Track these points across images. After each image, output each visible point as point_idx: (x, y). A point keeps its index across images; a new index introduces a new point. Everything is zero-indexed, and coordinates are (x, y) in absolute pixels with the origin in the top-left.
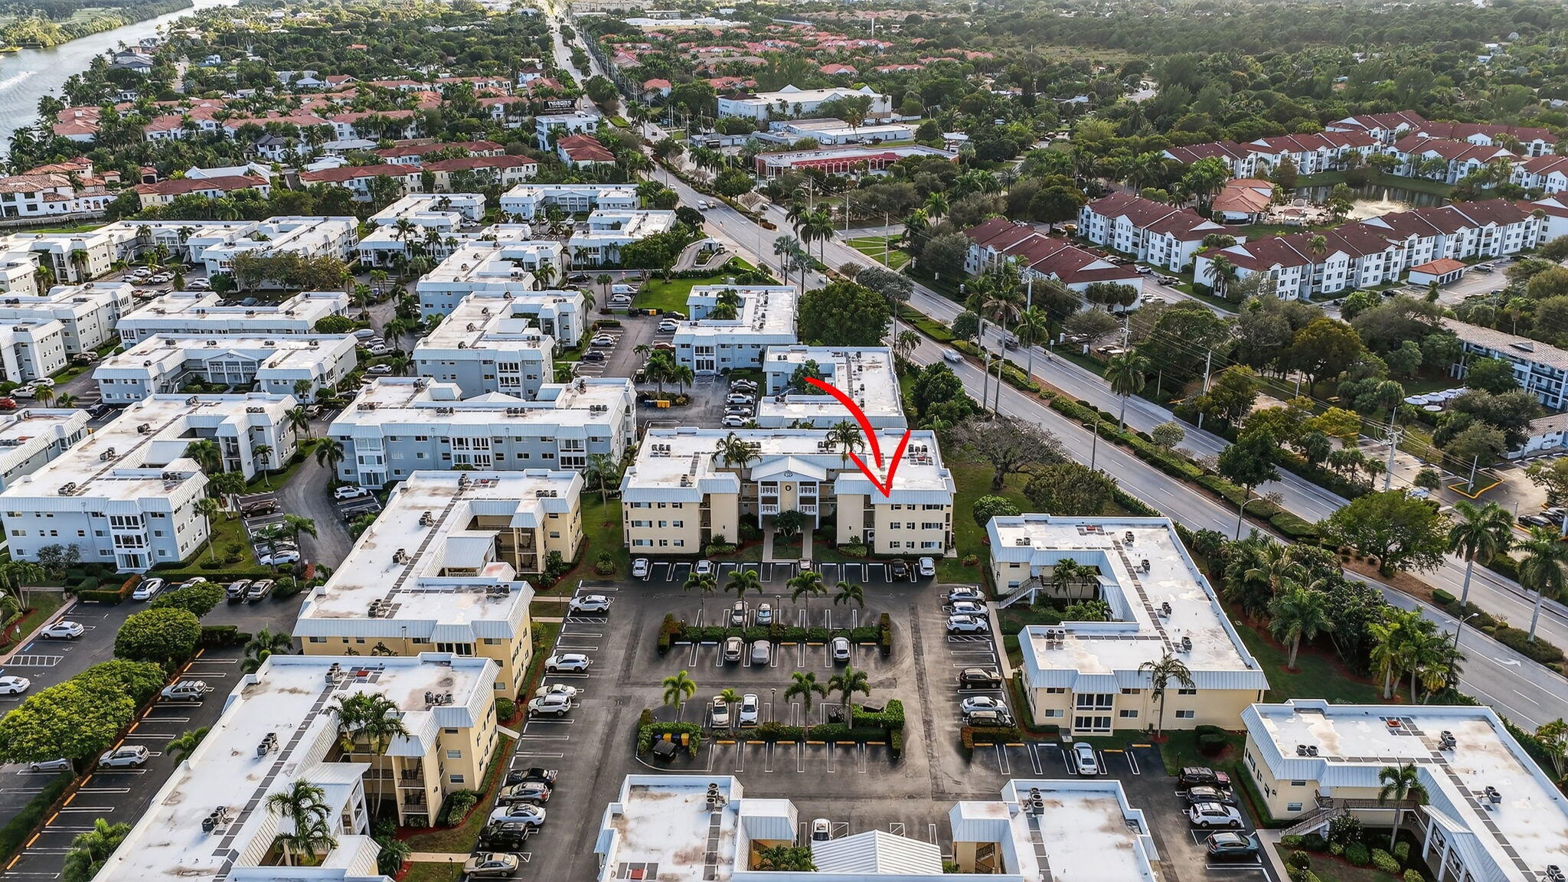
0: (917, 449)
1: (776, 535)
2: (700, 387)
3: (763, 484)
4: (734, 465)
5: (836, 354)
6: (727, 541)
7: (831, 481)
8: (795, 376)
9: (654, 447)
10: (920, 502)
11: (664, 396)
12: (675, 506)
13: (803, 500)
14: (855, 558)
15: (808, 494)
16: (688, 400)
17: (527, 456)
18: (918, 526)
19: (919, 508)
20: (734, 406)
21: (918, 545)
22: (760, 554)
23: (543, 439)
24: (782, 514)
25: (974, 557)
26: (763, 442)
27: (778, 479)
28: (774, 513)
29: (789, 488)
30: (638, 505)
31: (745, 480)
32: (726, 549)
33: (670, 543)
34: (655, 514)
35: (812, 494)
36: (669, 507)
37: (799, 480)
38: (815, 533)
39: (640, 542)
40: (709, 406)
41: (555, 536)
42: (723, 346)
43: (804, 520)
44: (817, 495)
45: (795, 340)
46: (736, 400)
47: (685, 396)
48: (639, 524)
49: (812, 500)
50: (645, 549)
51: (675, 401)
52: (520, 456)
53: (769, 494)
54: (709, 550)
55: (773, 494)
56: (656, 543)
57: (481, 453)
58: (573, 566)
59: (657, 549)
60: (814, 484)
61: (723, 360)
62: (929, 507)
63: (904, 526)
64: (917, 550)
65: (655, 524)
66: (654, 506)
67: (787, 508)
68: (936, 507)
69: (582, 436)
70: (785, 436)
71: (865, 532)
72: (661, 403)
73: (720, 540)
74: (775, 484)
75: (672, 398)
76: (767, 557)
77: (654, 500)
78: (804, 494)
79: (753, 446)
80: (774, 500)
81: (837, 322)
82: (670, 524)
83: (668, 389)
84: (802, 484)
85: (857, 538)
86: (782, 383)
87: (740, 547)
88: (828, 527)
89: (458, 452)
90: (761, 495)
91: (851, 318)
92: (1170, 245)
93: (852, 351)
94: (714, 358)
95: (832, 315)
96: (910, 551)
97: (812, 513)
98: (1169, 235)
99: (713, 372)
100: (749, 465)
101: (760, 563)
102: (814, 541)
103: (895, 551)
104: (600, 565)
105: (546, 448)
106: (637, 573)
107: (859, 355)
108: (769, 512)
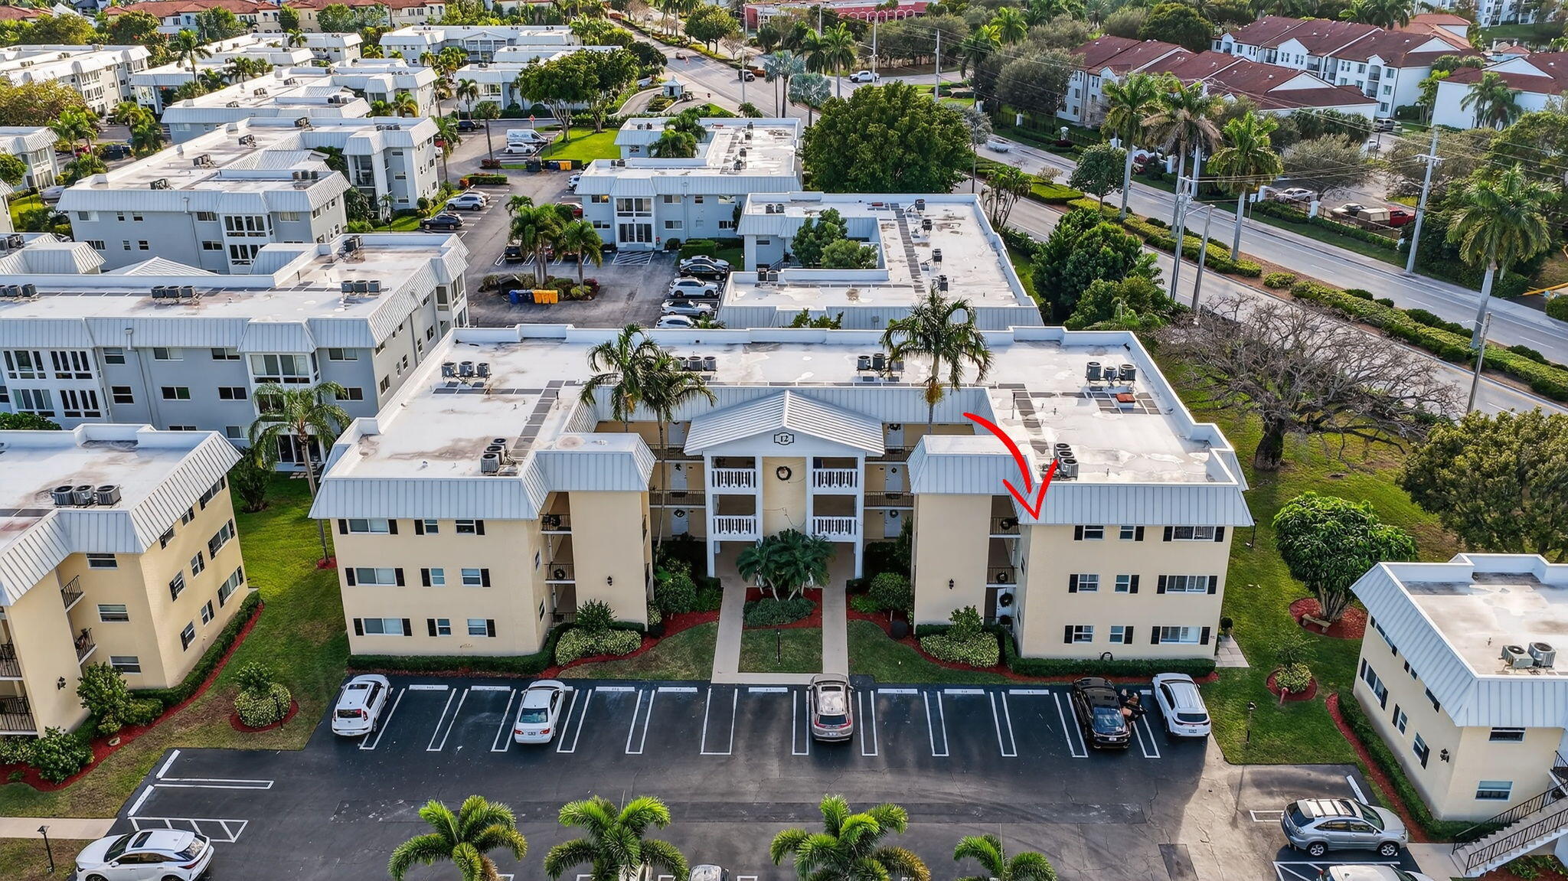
0: (1109, 374)
1: (753, 596)
2: (624, 268)
3: (719, 462)
4: (642, 413)
5: (877, 205)
6: (617, 616)
7: (896, 455)
8: (799, 240)
9: (447, 369)
10: (1156, 519)
11: (549, 283)
12: (464, 527)
13: (822, 505)
14: (965, 671)
15: (835, 490)
16: (595, 290)
17: (184, 393)
18: (1147, 584)
19: (1154, 537)
20: (679, 300)
21: (1142, 635)
22: (704, 655)
23: (218, 354)
24: (769, 541)
25: (1304, 674)
26: (722, 359)
27: (758, 452)
28: (745, 536)
29: (784, 472)
30: (361, 526)
31: (668, 453)
32: (613, 641)
33: (459, 628)
34: (410, 552)
35: (845, 490)
36: (448, 531)
37: (811, 452)
38: (855, 589)
39: (376, 626)
40: (634, 303)
41: (114, 616)
42: (668, 199)
43: (825, 554)
44: (859, 492)
45: (797, 184)
46: (687, 290)
47: (592, 283)
48: (368, 576)
49: (845, 505)
50: (389, 644)
51: (567, 293)
52: (168, 393)
53: (734, 490)
54: (570, 645)
55: (744, 490)
56: (420, 628)
57: (76, 385)
58: (169, 702)
59: (421, 645)
60: (851, 463)
61: (669, 224)
62: (1185, 532)
63: (1106, 583)
64: (1141, 649)
65: (413, 578)
66: (407, 530)
67: (781, 523)
68: (1204, 532)
69: (302, 348)
70: (776, 345)
71: (991, 594)
72: (541, 294)
73: (598, 619)
74: (750, 462)
75: (565, 286)
76: (726, 669)
77: (407, 512)
78: (825, 490)
79: (696, 365)
80: (746, 505)
81: (878, 151)
82: (453, 577)
83: (561, 272)
84: (818, 462)
85: (970, 613)
86: (774, 255)
87: (652, 634)
88: (887, 579)
89: (21, 384)
90: (711, 491)
91: (903, 141)
92: (1375, 77)
93: (906, 200)
94: (651, 221)
95: (866, 137)
96: (1121, 652)
97: (844, 537)
98: (1376, 60)
99: (651, 246)
100: (678, 413)
101: (703, 685)
102: (852, 613)
103: (1078, 651)
104: (243, 700)
105: (225, 374)
106: (342, 727)
107: (920, 205)
108: (735, 536)
